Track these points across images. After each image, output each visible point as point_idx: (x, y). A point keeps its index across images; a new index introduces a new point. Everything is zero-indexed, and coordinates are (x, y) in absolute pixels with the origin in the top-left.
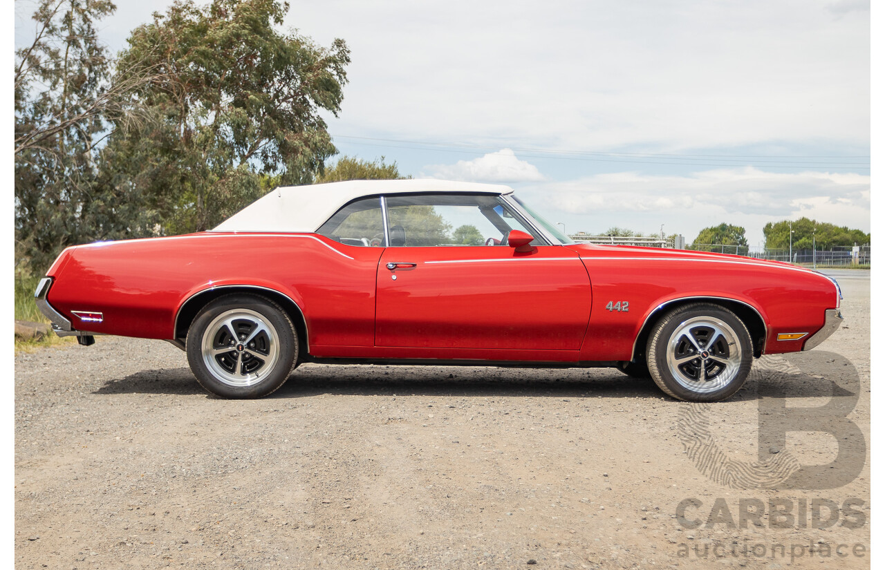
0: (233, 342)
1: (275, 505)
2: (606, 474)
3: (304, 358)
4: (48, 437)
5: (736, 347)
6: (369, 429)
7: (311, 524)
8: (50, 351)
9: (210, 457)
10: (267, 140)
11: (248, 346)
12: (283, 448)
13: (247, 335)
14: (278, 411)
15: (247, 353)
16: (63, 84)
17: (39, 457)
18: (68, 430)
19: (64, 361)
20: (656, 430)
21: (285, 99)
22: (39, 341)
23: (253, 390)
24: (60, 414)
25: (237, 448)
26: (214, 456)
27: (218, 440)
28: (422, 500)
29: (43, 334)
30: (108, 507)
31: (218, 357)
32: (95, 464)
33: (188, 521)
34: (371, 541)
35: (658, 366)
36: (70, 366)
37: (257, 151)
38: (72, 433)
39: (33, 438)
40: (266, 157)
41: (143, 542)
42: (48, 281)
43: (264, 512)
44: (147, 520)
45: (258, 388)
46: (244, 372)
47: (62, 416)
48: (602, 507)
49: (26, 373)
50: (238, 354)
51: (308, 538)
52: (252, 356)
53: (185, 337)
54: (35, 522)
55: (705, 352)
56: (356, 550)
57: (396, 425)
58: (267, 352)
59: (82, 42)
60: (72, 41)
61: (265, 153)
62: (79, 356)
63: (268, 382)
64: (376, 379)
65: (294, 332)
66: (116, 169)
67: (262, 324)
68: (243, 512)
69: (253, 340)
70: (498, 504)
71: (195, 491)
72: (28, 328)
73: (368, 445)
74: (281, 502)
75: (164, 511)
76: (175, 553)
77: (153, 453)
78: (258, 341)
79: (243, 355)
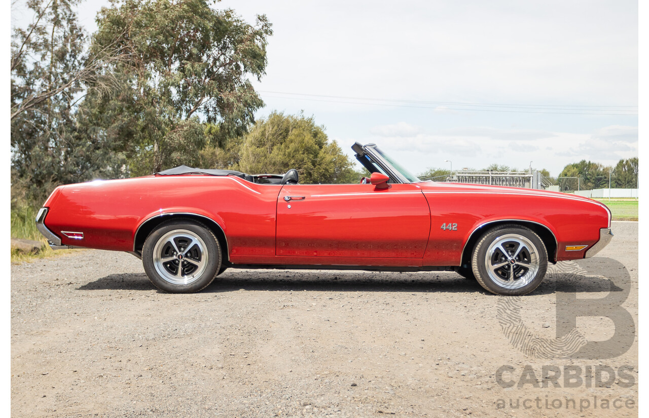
0: (175, 253)
1: (199, 356)
2: (423, 339)
3: (226, 264)
4: (49, 317)
5: (535, 255)
6: (269, 312)
7: (220, 366)
8: (44, 261)
9: (158, 329)
10: (209, 97)
11: (186, 256)
12: (208, 324)
13: (185, 248)
14: (207, 301)
15: (186, 261)
16: (51, 57)
17: (43, 329)
18: (61, 313)
19: (56, 269)
20: (470, 313)
21: (222, 65)
22: (35, 254)
23: (190, 287)
24: (56, 303)
25: (177, 324)
26: (161, 328)
27: (164, 319)
28: (296, 354)
29: (38, 248)
30: (91, 357)
31: (165, 264)
32: (81, 333)
33: (143, 365)
34: (257, 375)
35: (479, 271)
36: (60, 272)
37: (200, 107)
38: (65, 315)
39: (38, 318)
40: (208, 111)
41: (114, 375)
42: (45, 211)
43: (192, 360)
44: (117, 364)
45: (194, 285)
46: (183, 274)
47: (57, 304)
48: (413, 358)
49: (28, 276)
50: (179, 261)
51: (218, 374)
52: (189, 263)
53: (141, 250)
54: (45, 365)
55: (513, 260)
56: (247, 380)
57: (288, 310)
58: (199, 260)
59: (64, 23)
60: (57, 22)
61: (206, 108)
62: (66, 265)
63: (201, 281)
64: (281, 280)
65: (218, 245)
66: (91, 123)
67: (196, 240)
68: (178, 360)
69: (189, 251)
70: (345, 356)
71: (147, 349)
72: (27, 244)
73: (267, 322)
74: (203, 354)
75: (127, 359)
76: (134, 382)
77: (120, 327)
78: (193, 252)
79: (183, 263)
